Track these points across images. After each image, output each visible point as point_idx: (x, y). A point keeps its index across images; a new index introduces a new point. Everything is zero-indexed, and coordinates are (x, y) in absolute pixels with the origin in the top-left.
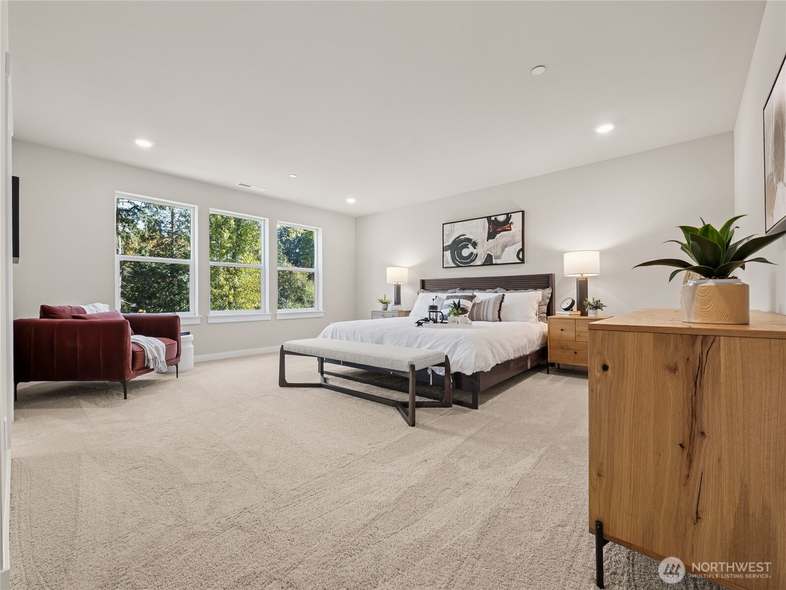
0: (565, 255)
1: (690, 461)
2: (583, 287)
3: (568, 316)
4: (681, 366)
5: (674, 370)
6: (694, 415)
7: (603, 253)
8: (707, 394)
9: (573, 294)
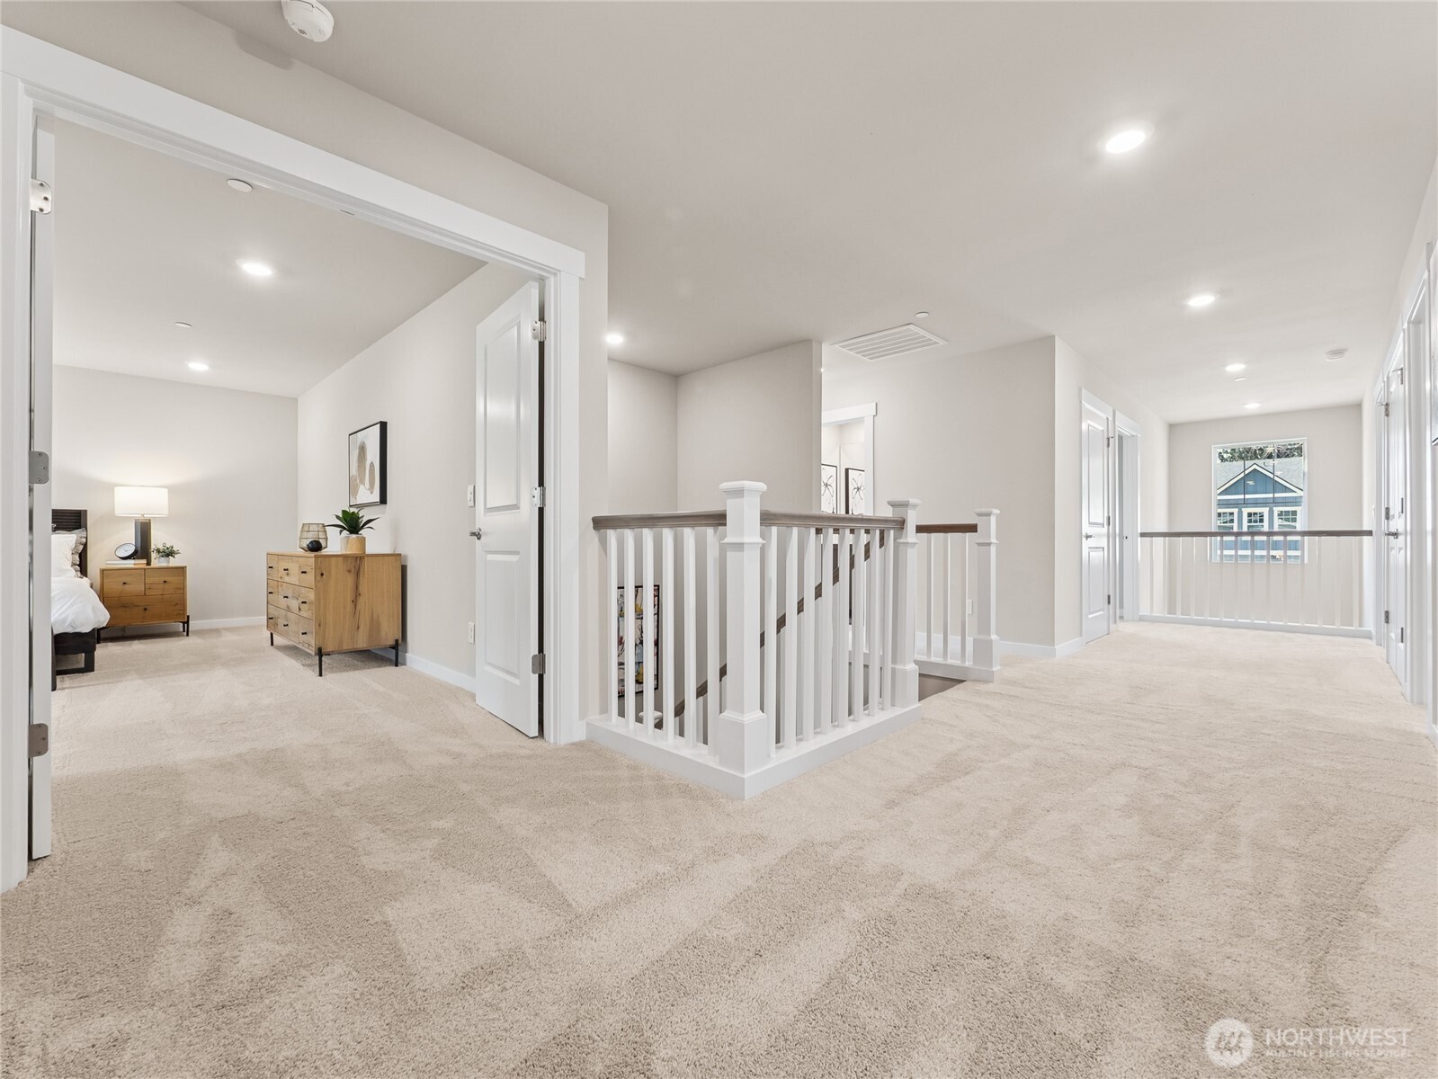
0: (116, 489)
1: (356, 606)
2: (144, 530)
3: (132, 566)
4: (353, 570)
5: (350, 571)
6: (357, 588)
7: (173, 490)
8: (361, 578)
9: (127, 539)
